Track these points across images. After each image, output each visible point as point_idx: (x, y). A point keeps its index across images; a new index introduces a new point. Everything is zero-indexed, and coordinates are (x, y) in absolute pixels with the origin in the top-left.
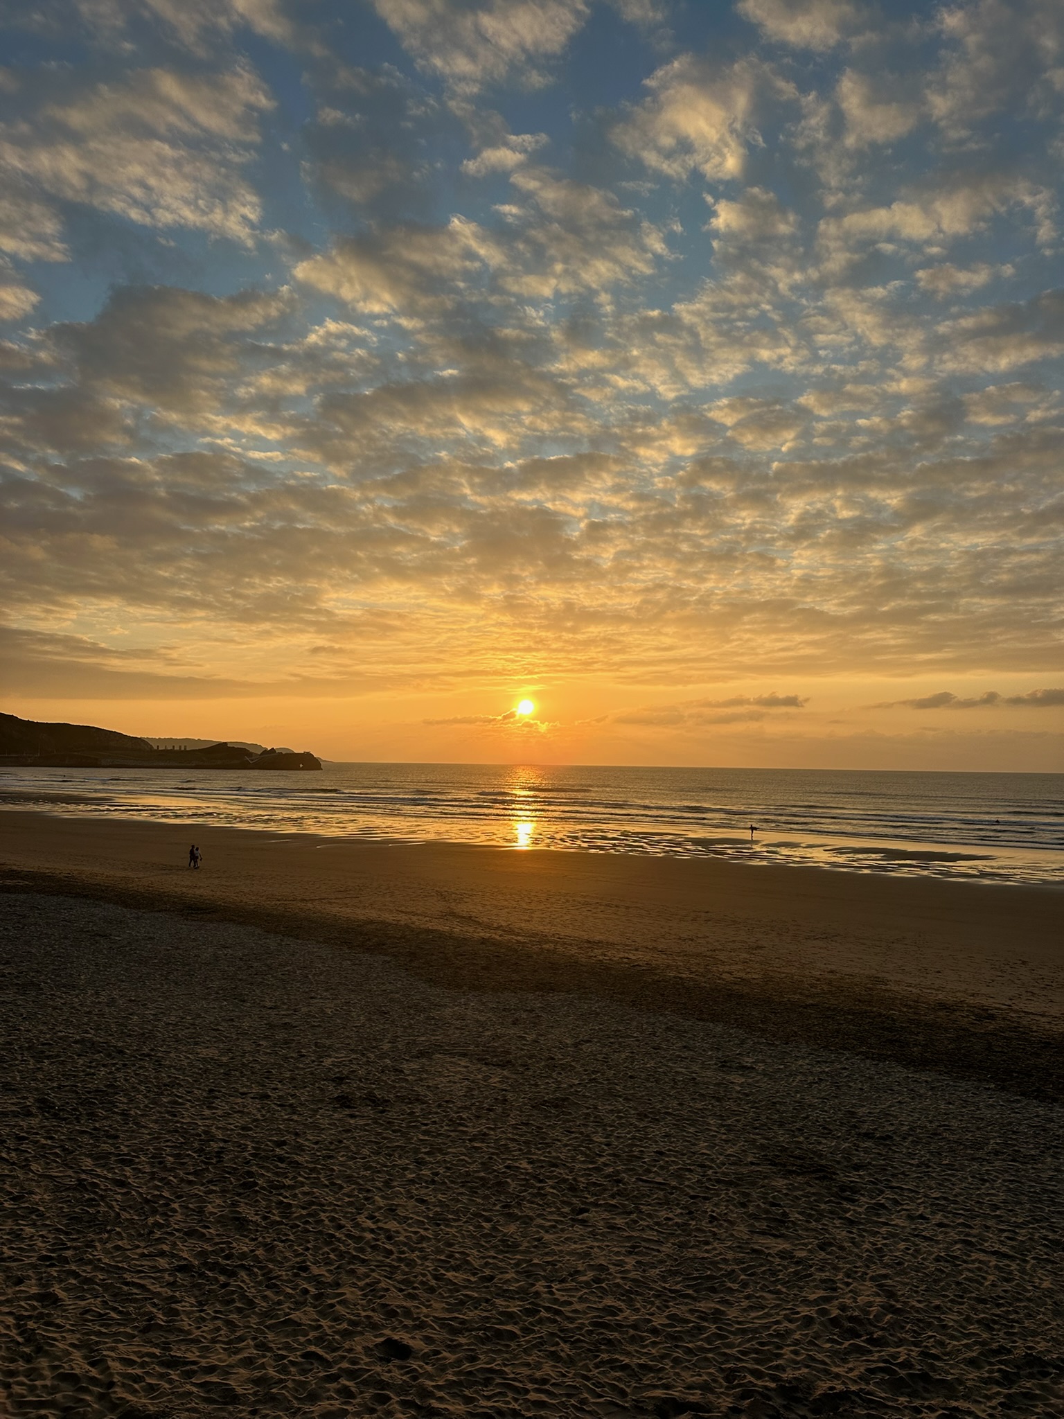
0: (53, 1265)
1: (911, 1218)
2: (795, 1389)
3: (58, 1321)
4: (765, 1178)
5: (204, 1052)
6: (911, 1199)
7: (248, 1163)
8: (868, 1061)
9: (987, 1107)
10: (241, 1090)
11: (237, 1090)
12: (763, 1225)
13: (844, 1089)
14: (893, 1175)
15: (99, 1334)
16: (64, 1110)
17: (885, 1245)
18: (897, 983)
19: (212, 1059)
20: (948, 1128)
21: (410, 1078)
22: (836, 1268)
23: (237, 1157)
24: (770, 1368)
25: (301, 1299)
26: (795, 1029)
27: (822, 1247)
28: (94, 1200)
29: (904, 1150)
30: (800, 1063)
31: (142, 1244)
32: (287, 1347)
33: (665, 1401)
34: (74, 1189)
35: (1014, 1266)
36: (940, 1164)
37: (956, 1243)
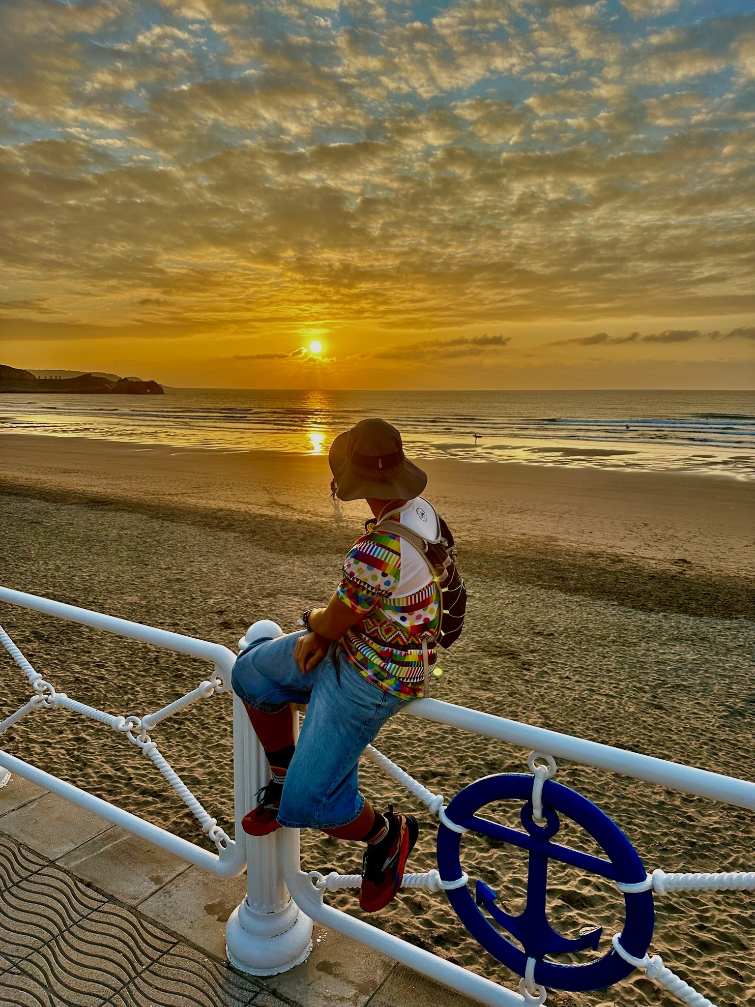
0: (77, 723)
1: (561, 678)
2: (493, 764)
3: (91, 750)
4: (479, 659)
5: (129, 599)
6: (562, 668)
7: (175, 663)
8: (542, 590)
9: (612, 615)
10: (160, 621)
11: (157, 622)
12: (478, 684)
13: (527, 607)
14: (553, 655)
15: (115, 756)
16: (51, 638)
17: (546, 693)
18: (564, 540)
19: (136, 603)
20: (587, 628)
21: (264, 609)
22: (518, 705)
23: (168, 660)
24: (481, 755)
25: (224, 734)
26: (499, 572)
27: (511, 695)
28: (88, 688)
29: (560, 641)
30: (501, 592)
31: (125, 710)
32: (221, 757)
33: (426, 772)
34: (74, 683)
35: (615, 701)
36: (580, 649)
37: (585, 690)
